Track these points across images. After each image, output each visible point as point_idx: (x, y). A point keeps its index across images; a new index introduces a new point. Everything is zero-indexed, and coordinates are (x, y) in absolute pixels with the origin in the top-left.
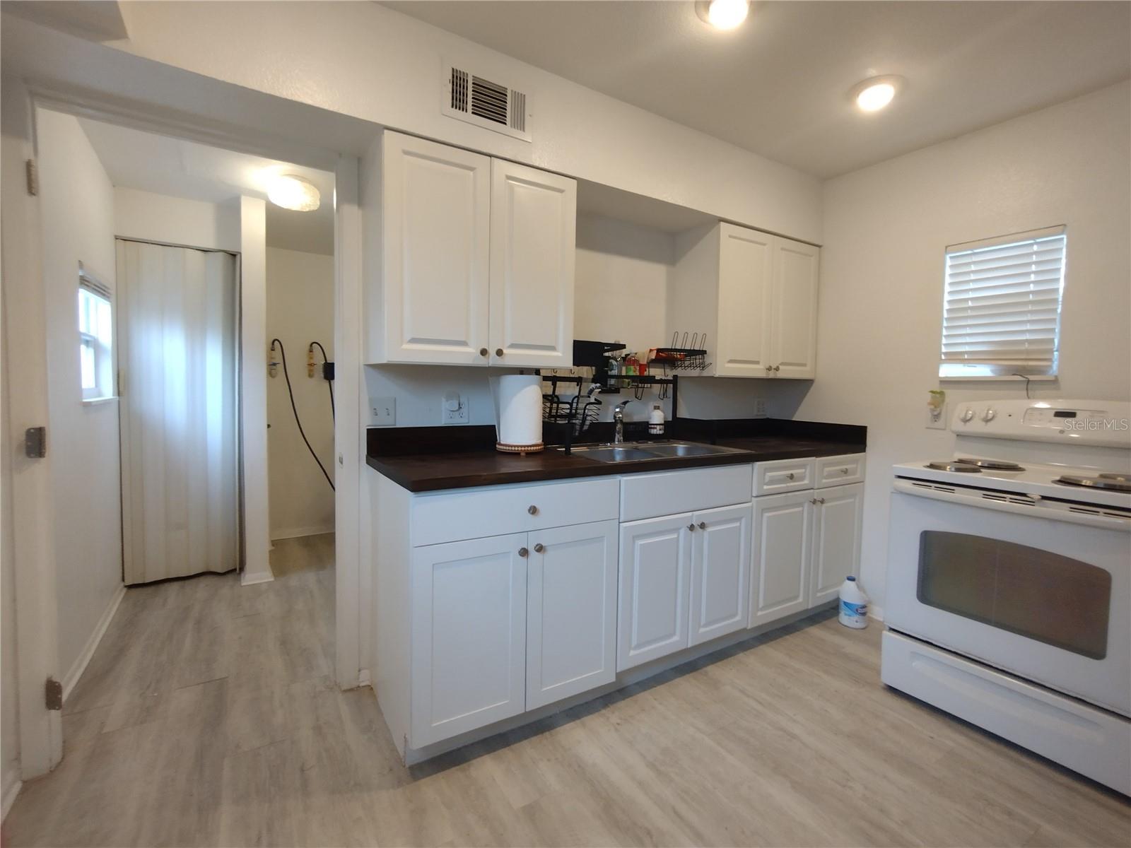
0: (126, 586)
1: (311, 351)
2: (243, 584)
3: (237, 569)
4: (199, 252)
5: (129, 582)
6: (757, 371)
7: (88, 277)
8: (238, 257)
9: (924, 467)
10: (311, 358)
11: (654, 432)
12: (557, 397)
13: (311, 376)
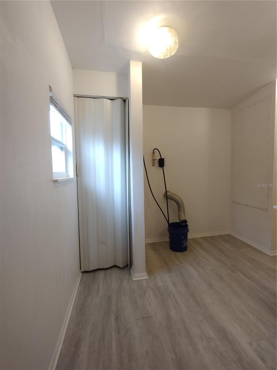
0: (81, 272)
1: (154, 153)
2: (134, 280)
3: (128, 266)
4: (109, 100)
5: (83, 270)
7: (54, 98)
8: (127, 101)
10: (154, 157)
13: (153, 165)
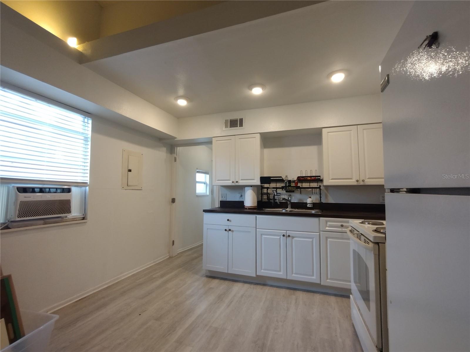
6: (352, 182)
9: (359, 223)
11: (308, 206)
12: (268, 193)
